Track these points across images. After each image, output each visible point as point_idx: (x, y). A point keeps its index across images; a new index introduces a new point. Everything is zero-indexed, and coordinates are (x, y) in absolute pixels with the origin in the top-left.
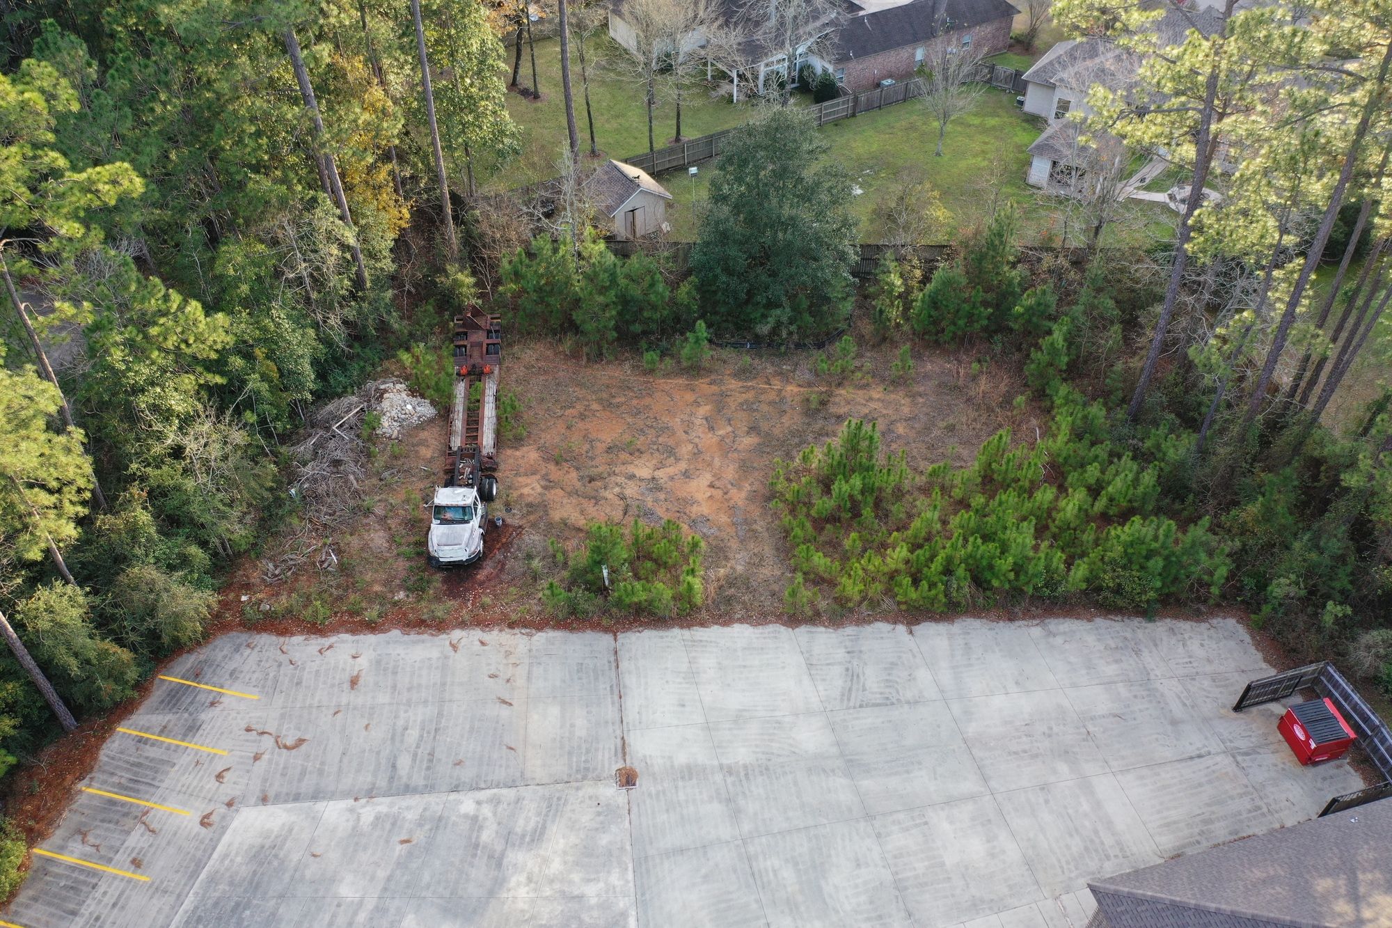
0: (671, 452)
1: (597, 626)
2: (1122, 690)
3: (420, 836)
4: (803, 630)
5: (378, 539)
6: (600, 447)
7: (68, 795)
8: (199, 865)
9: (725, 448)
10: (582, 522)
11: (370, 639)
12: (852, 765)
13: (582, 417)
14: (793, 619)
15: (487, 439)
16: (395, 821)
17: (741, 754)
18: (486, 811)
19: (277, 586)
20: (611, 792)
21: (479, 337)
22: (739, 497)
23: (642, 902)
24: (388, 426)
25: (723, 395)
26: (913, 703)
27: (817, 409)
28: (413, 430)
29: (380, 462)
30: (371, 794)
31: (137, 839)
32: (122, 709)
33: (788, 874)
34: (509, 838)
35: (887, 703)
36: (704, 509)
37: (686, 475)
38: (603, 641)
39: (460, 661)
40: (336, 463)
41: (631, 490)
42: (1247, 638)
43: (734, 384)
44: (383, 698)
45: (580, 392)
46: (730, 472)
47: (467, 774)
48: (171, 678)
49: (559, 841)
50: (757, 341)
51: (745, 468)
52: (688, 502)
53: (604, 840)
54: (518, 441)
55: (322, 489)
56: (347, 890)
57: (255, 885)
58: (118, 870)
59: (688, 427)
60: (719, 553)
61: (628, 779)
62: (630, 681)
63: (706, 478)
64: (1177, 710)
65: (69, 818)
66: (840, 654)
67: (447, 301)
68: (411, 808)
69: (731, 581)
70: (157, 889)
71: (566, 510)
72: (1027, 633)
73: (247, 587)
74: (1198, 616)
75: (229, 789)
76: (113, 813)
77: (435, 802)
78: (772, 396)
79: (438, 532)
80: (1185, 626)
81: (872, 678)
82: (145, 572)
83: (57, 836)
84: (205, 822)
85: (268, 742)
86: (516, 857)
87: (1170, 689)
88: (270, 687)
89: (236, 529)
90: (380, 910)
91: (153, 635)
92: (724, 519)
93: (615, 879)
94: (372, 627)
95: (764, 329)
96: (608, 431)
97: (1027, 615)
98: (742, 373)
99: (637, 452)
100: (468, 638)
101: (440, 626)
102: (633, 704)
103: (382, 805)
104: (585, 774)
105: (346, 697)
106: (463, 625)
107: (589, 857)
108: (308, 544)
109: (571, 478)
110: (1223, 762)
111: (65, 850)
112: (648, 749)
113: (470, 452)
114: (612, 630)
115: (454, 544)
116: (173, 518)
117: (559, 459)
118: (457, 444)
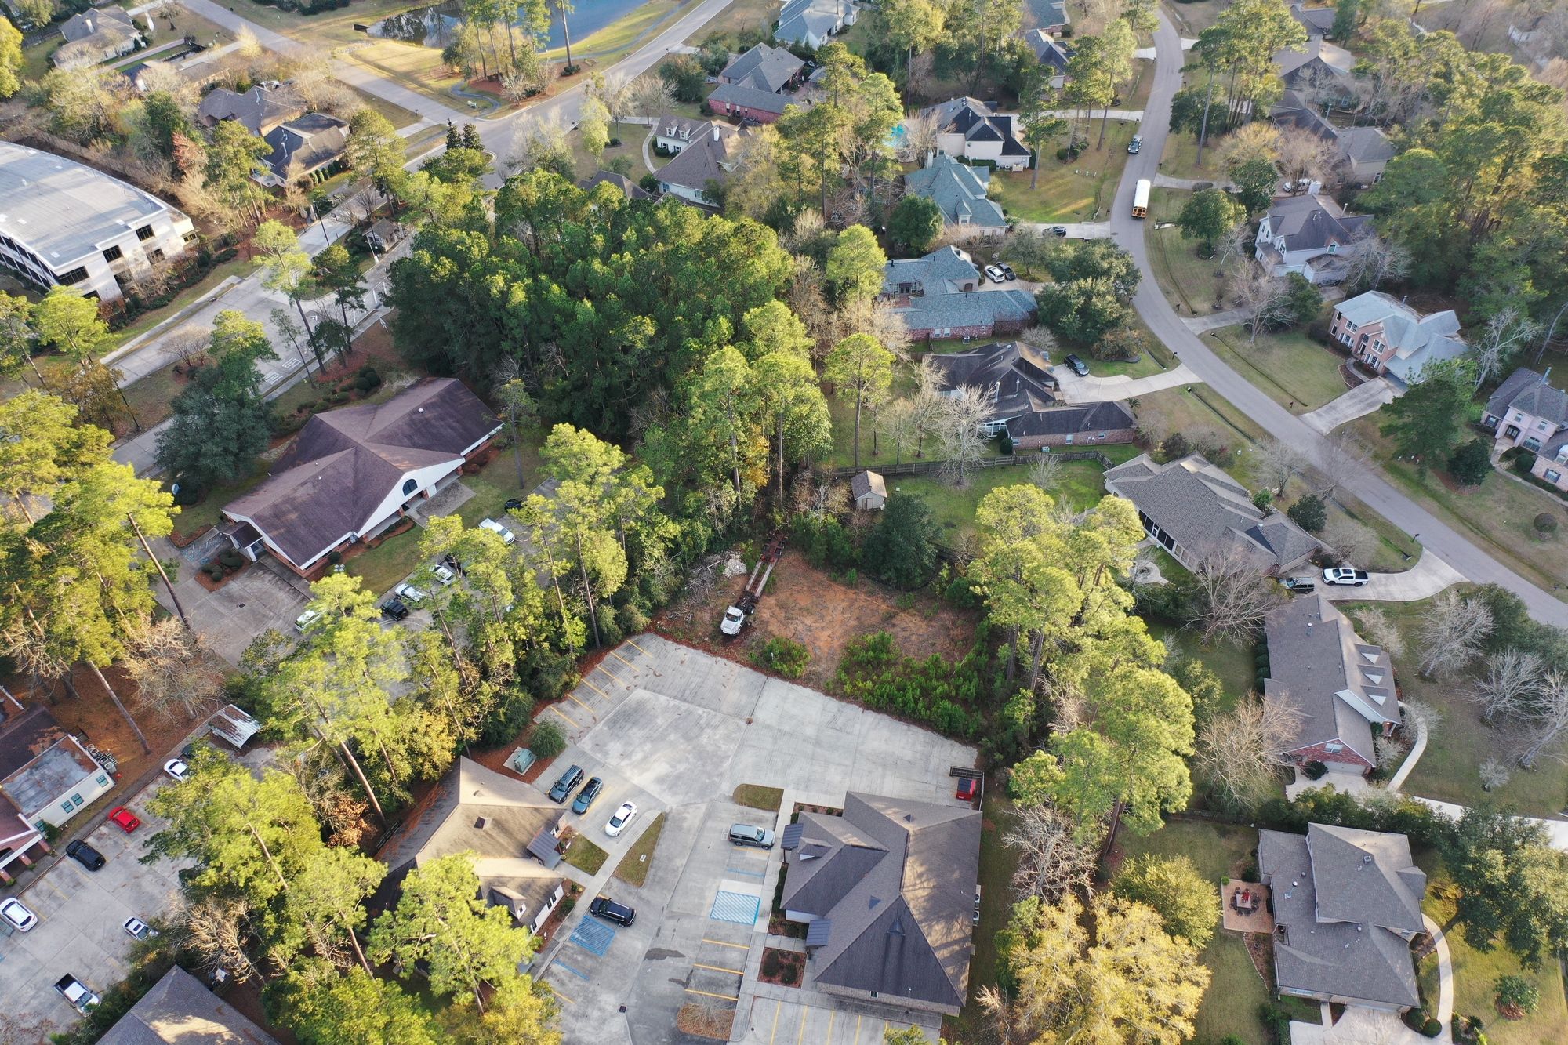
0: (822, 617)
1: (763, 672)
2: (918, 756)
3: (684, 715)
4: (829, 698)
5: (707, 616)
6: (798, 606)
8: (623, 699)
9: (843, 622)
10: (777, 634)
11: (692, 650)
12: (817, 743)
13: (798, 592)
14: (827, 693)
15: (759, 590)
16: (679, 708)
17: (786, 728)
18: (705, 715)
19: (669, 622)
20: (743, 724)
21: (775, 544)
22: (836, 644)
23: (736, 755)
24: (727, 572)
25: (856, 600)
26: (848, 733)
27: (889, 618)
28: (735, 576)
29: (720, 585)
30: (675, 698)
31: (608, 686)
32: (613, 647)
33: (780, 764)
34: (708, 725)
35: (840, 730)
36: (821, 644)
37: (823, 628)
38: (763, 677)
39: (716, 668)
40: (704, 581)
41: (800, 628)
42: (975, 757)
43: (863, 596)
44: (689, 671)
45: (803, 581)
46: (838, 634)
47: (704, 703)
48: (629, 642)
49: (721, 731)
50: (881, 581)
51: (846, 633)
52: (816, 639)
53: (734, 735)
54: (770, 594)
55: (695, 590)
56: (659, 721)
57: (636, 710)
58: (601, 693)
59: (835, 608)
60: (817, 661)
61: (749, 722)
62: (765, 693)
63: (829, 632)
64: (931, 767)
65: (592, 674)
66: (835, 710)
67: (770, 524)
68: (684, 706)
69: (814, 673)
70: (610, 702)
71: (774, 627)
72: (902, 727)
73: (661, 619)
74: (964, 744)
75: (637, 681)
76: (605, 678)
77: (692, 707)
78: (874, 607)
79: (725, 621)
80: (957, 745)
81: (841, 721)
82: (632, 607)
83: (588, 677)
84: (628, 688)
85: (651, 672)
86: (708, 731)
87: (934, 761)
88: (657, 655)
89: (663, 598)
90: (666, 729)
91: (629, 627)
92: (826, 650)
93: (732, 746)
94: (694, 647)
95: (884, 578)
96: (804, 601)
97: (906, 721)
98: (870, 594)
99: (810, 613)
100: (722, 661)
101: (715, 654)
102: (762, 700)
103: (677, 702)
104: (738, 715)
105: (678, 666)
106: (722, 656)
107: (727, 738)
108: (684, 610)
109: (782, 615)
110: (932, 788)
111: (589, 682)
112: (760, 715)
113: (750, 594)
114: (768, 675)
115: (730, 627)
116: (645, 590)
117: (782, 606)
118: (748, 588)
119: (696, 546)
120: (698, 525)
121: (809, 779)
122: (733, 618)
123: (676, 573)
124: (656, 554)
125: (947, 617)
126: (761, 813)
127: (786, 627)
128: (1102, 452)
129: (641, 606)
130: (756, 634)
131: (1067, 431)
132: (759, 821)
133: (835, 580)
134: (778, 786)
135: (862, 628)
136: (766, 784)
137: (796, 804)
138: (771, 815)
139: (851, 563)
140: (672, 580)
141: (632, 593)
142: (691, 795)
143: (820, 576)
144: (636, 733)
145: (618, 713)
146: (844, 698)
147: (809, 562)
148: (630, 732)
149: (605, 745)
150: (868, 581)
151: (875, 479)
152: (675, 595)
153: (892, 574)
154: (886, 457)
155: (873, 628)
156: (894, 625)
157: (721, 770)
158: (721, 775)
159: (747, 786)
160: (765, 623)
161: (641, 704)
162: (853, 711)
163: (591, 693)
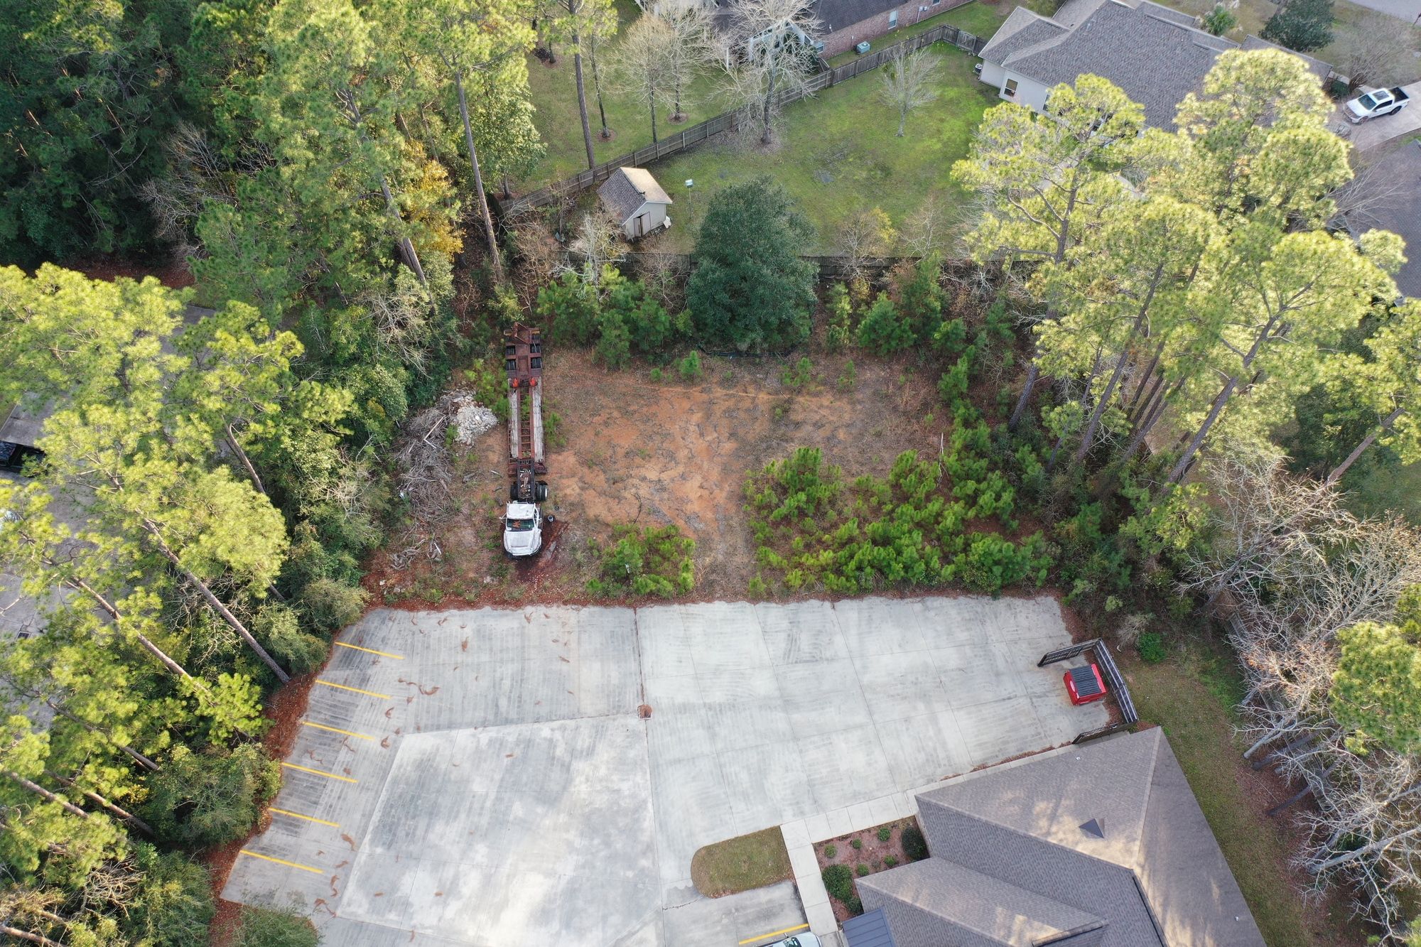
0: (672, 457)
1: (622, 603)
2: (968, 650)
3: (518, 752)
4: (761, 605)
5: (468, 535)
6: (621, 452)
7: (294, 728)
8: (386, 772)
9: (711, 452)
10: (610, 519)
11: (470, 613)
12: (788, 703)
13: (606, 424)
14: (755, 598)
15: (538, 447)
16: (502, 743)
17: (717, 696)
18: (558, 735)
19: (403, 575)
20: (635, 722)
21: (524, 351)
22: (721, 496)
23: (656, 793)
24: (463, 435)
25: (711, 402)
26: (830, 660)
27: (782, 415)
28: (481, 437)
30: (484, 724)
31: (343, 756)
32: (316, 672)
33: (744, 776)
35: (814, 660)
36: (696, 508)
37: (683, 477)
38: (628, 614)
39: (532, 629)
40: (429, 468)
41: (644, 491)
42: (1058, 612)
43: (719, 392)
44: (485, 658)
45: (604, 401)
46: (715, 474)
47: (543, 710)
48: (343, 644)
49: (604, 754)
50: (738, 353)
51: (726, 470)
52: (683, 501)
53: (632, 754)
54: (560, 448)
55: (422, 493)
56: (478, 787)
57: (421, 784)
58: (336, 777)
59: (685, 431)
60: (705, 543)
61: (646, 713)
62: (646, 643)
63: (697, 480)
64: (1001, 664)
65: (299, 743)
66: (785, 624)
67: (497, 318)
68: (511, 734)
69: (713, 569)
70: (363, 788)
71: (598, 508)
72: (912, 607)
73: (382, 574)
75: (395, 722)
76: (326, 739)
77: (525, 729)
78: (747, 404)
79: (510, 536)
80: (1018, 602)
81: (805, 642)
83: (295, 754)
84: (384, 744)
85: (414, 690)
86: (580, 766)
87: (999, 649)
88: (410, 650)
89: (370, 535)
90: (499, 799)
91: (332, 623)
92: (710, 515)
93: (639, 779)
94: (471, 604)
95: (743, 346)
96: (626, 438)
97: (914, 594)
98: (727, 382)
99: (647, 457)
100: (536, 612)
101: (517, 604)
102: (648, 660)
103: (492, 732)
104: (617, 709)
105: (460, 657)
106: (532, 602)
107: (623, 765)
108: (418, 538)
109: (600, 479)
110: (1023, 703)
111: (299, 763)
112: (658, 692)
113: (528, 463)
114: (633, 606)
115: (522, 543)
116: (331, 537)
117: (590, 462)
118: (515, 452)
119: (389, 410)
121: (811, 784)
122: (524, 525)
123: (375, 479)
124: (326, 463)
125: (873, 373)
126: (763, 896)
127: (619, 499)
128: (950, 23)
129: (336, 574)
130: (575, 535)
131: (890, 6)
132: (768, 914)
133: (658, 380)
134: (765, 824)
135: (752, 452)
136: (741, 833)
137: (818, 847)
138: (781, 892)
139: (677, 340)
140: (378, 497)
142: (615, 919)
143: (627, 381)
144: (445, 834)
145: (389, 806)
146: (786, 594)
147: (600, 362)
148: (432, 837)
149: (394, 888)
151: (641, 178)
152: (387, 519)
153: (757, 336)
154: (627, 136)
155: (767, 445)
156: (798, 425)
157: (645, 838)
158: (649, 848)
159: (709, 850)
160: (577, 506)
161: (425, 766)
162: (814, 612)
163: (315, 786)
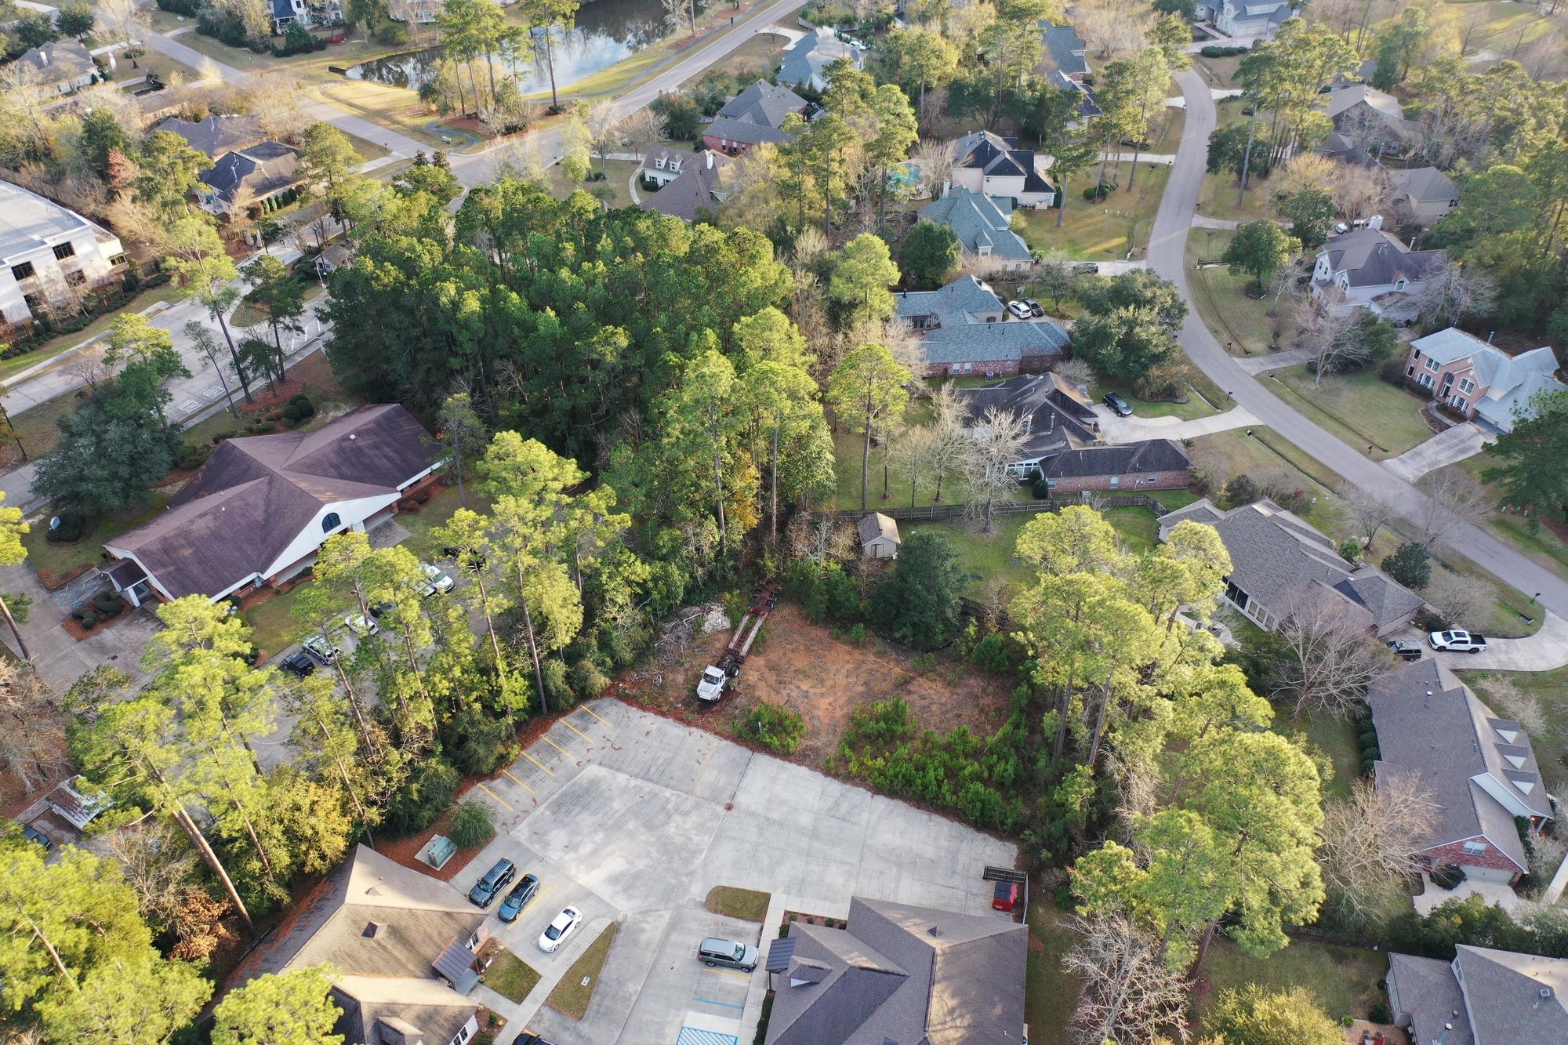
0: (822, 682)
1: (747, 746)
2: (943, 853)
3: (647, 797)
4: (829, 779)
5: (680, 678)
6: (793, 668)
7: (537, 737)
8: (572, 777)
9: (847, 688)
10: (765, 700)
11: (660, 719)
12: (814, 835)
13: (793, 651)
14: (827, 773)
15: (746, 648)
16: (641, 789)
17: (775, 816)
18: (673, 798)
19: (635, 684)
20: (721, 810)
21: (766, 595)
22: (839, 713)
23: (711, 849)
24: (707, 627)
25: (863, 662)
26: (853, 823)
27: (903, 684)
28: (716, 632)
29: (698, 642)
30: (637, 776)
31: (555, 761)
32: (563, 713)
33: (766, 861)
34: (677, 810)
35: (844, 819)
36: (820, 713)
37: (822, 695)
38: (748, 753)
39: (690, 740)
40: (679, 637)
41: (795, 694)
42: (1015, 855)
43: (871, 658)
44: (655, 744)
45: (799, 638)
46: (842, 701)
47: (672, 783)
48: (584, 708)
49: (694, 818)
50: (894, 640)
51: (850, 701)
52: (814, 707)
53: (709, 824)
54: (758, 654)
55: (668, 648)
56: (616, 805)
57: (587, 791)
58: (546, 769)
59: (838, 671)
60: (815, 734)
61: (729, 808)
62: (750, 772)
63: (830, 700)
64: (959, 868)
65: (535, 745)
66: (838, 794)
67: (760, 572)
68: (648, 787)
69: (812, 749)
70: (556, 780)
71: (762, 693)
72: (922, 816)
73: (624, 681)
74: (1001, 838)
75: (590, 756)
76: (551, 751)
77: (657, 788)
78: (885, 670)
79: (703, 684)
80: (992, 840)
81: (844, 808)
82: (588, 664)
83: (530, 750)
84: (578, 764)
85: (609, 744)
86: (677, 818)
87: (963, 859)
88: (617, 724)
89: (628, 656)
90: (624, 816)
91: (583, 689)
92: (826, 720)
93: (706, 838)
94: (663, 714)
95: (897, 635)
96: (800, 662)
97: (926, 809)
98: (880, 654)
99: (807, 676)
100: (697, 732)
101: (689, 724)
102: (745, 782)
103: (639, 782)
104: (714, 799)
105: (642, 738)
106: (697, 726)
107: (701, 828)
108: (652, 670)
109: (772, 679)
110: (961, 894)
111: (530, 756)
112: (742, 799)
113: (734, 653)
114: (753, 750)
115: (708, 691)
116: (605, 644)
117: (772, 667)
118: (731, 646)
119: (670, 595)
120: (673, 569)
121: (803, 881)
122: (711, 680)
123: (644, 626)
124: (620, 600)
125: (975, 683)
126: (741, 924)
127: (777, 692)
128: (1153, 497)
129: (600, 664)
130: (741, 701)
131: (1112, 472)
132: (738, 934)
133: (837, 638)
134: (763, 889)
135: (870, 695)
136: (747, 888)
137: (786, 913)
138: (753, 927)
139: (859, 617)
140: (640, 635)
141: (589, 646)
142: (652, 899)
143: (818, 633)
144: (586, 820)
145: (565, 794)
146: (848, 778)
147: (806, 618)
148: (578, 818)
149: (545, 834)
150: (878, 640)
151: (887, 524)
152: (643, 652)
153: (907, 630)
154: (900, 500)
155: (884, 695)
156: (910, 692)
157: (692, 868)
158: (691, 874)
159: (724, 889)
160: (751, 687)
161: (594, 783)
162: (859, 796)
163: (533, 769)
